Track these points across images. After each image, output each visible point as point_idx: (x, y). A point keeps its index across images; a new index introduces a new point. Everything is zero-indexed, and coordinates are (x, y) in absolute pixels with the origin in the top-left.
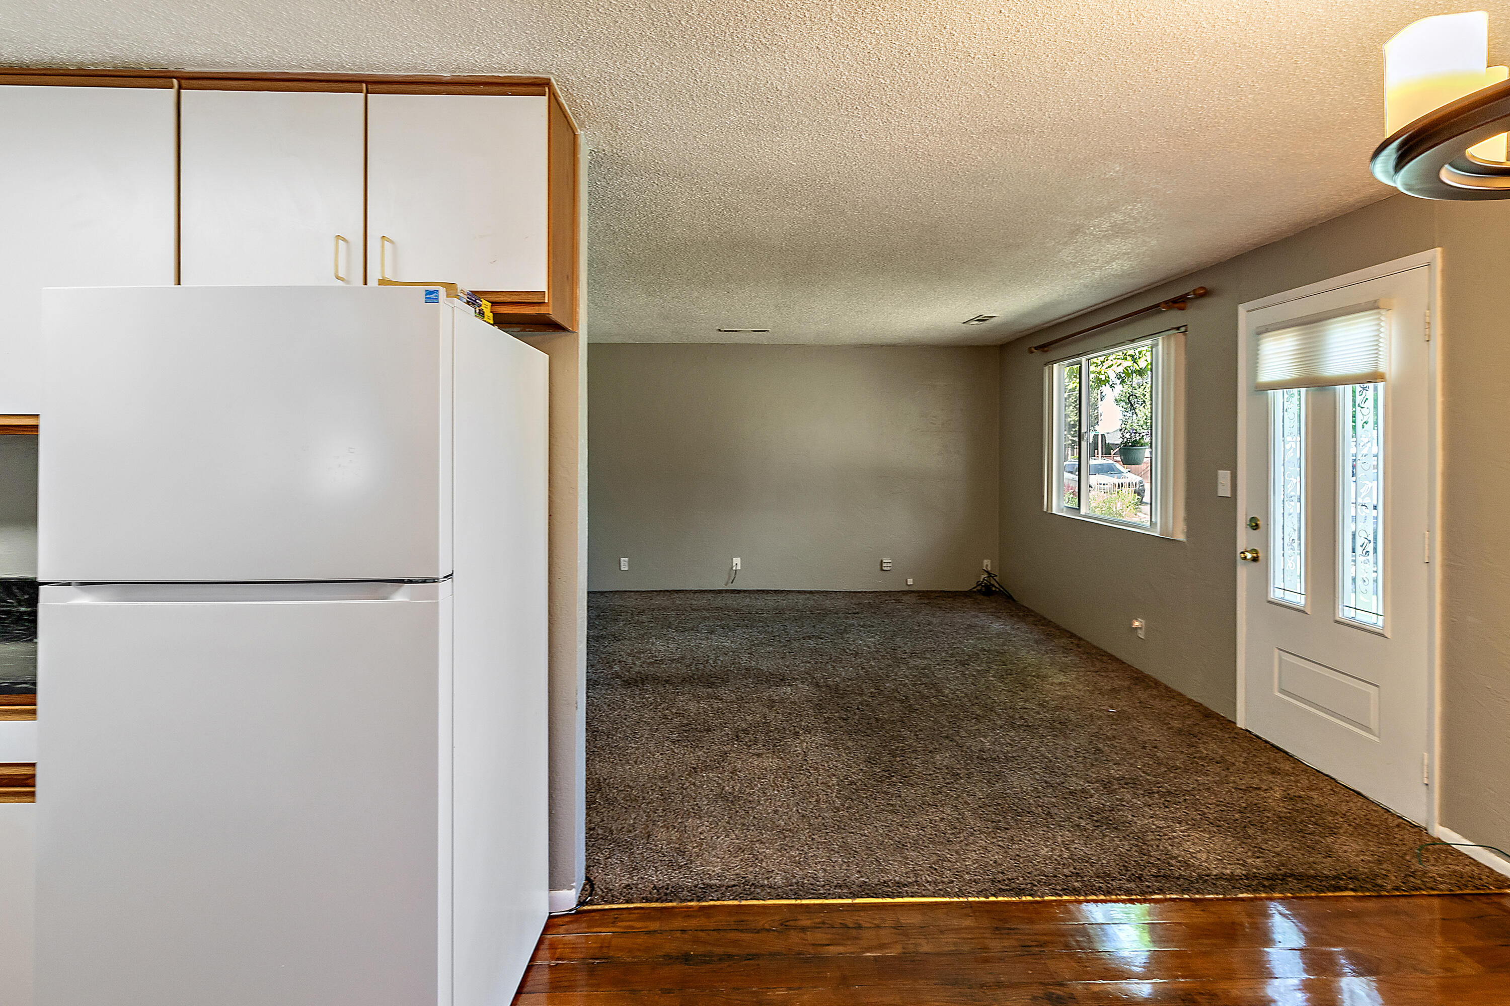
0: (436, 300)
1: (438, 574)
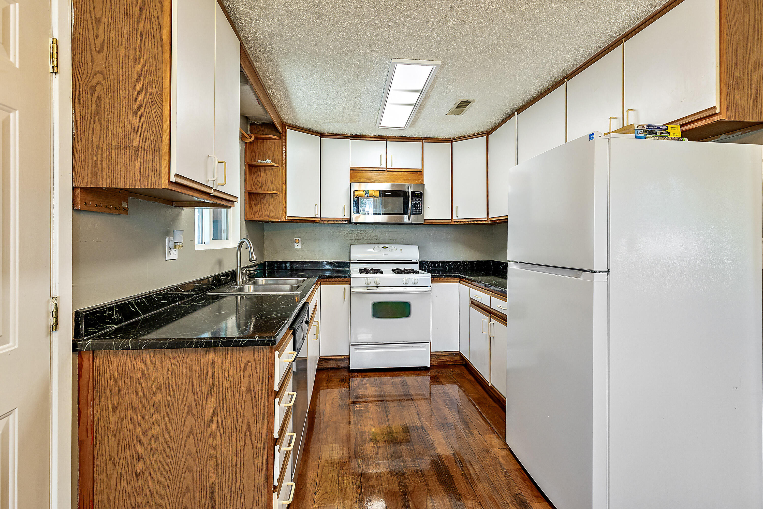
1: (595, 269)
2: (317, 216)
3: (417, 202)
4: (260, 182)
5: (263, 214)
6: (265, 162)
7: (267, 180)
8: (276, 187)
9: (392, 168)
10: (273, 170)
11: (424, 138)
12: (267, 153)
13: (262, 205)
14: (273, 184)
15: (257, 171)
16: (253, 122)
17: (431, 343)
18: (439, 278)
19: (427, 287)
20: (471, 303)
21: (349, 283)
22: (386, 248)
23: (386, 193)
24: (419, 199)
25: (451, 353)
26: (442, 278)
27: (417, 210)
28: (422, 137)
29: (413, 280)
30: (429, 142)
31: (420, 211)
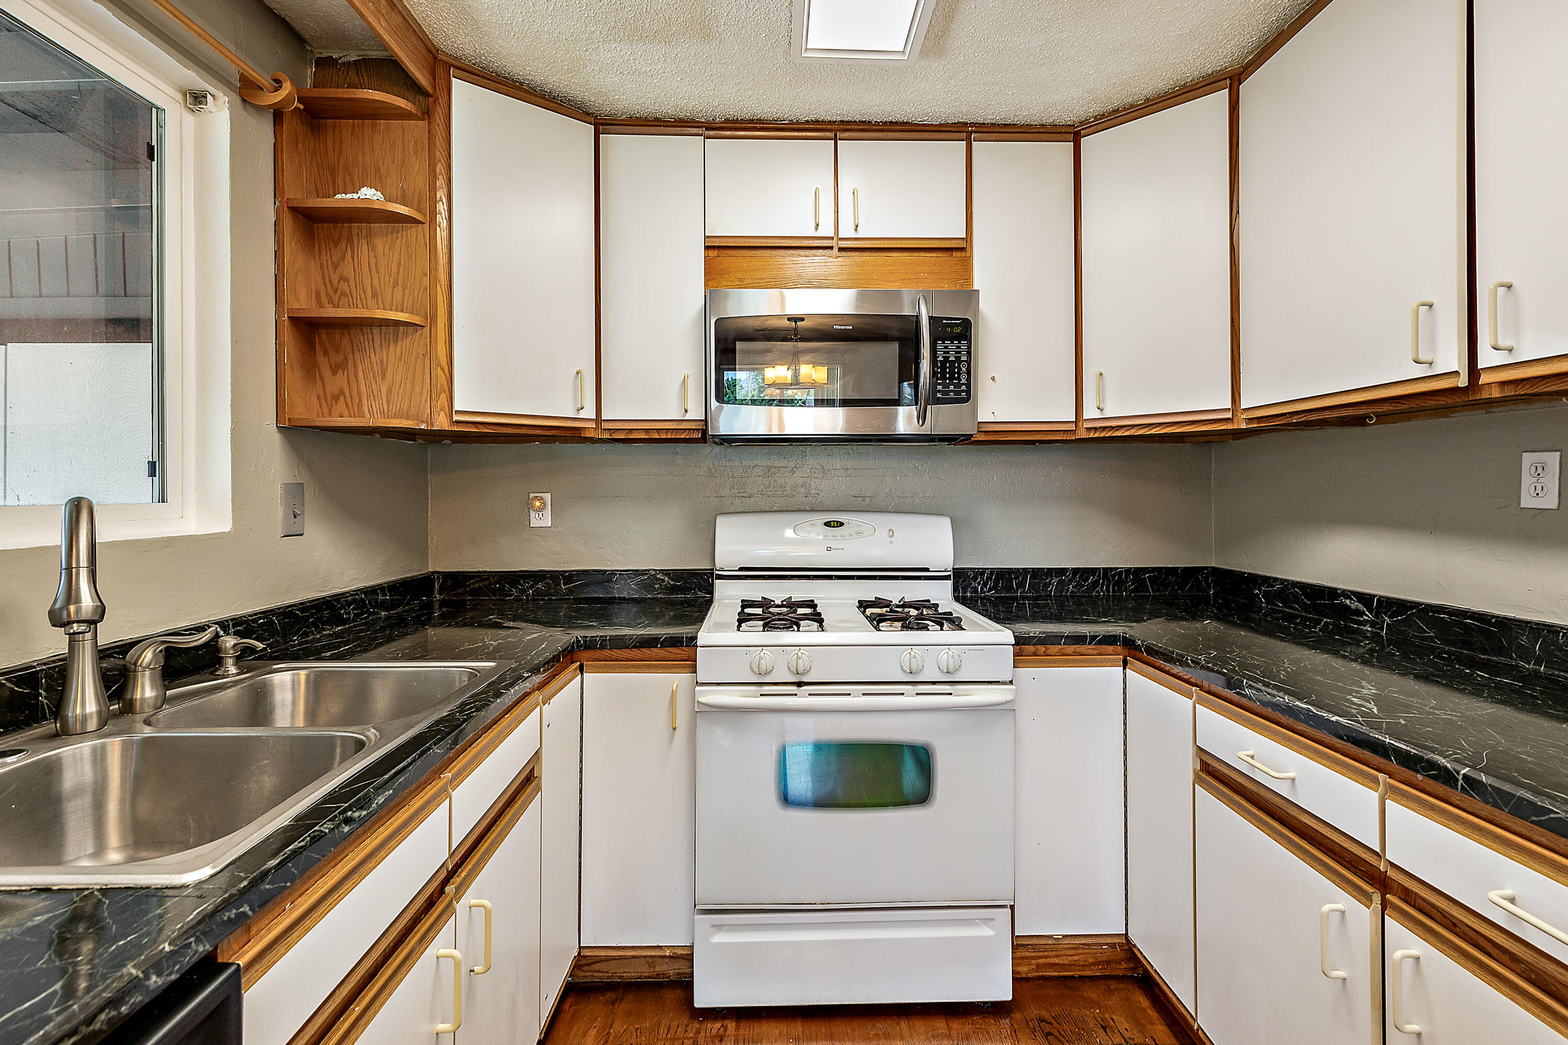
2: (582, 415)
3: (952, 358)
4: (352, 283)
5: (365, 402)
6: (355, 196)
7: (377, 272)
8: (411, 299)
9: (856, 239)
10: (400, 235)
11: (973, 124)
12: (377, 170)
13: (360, 369)
14: (399, 290)
15: (339, 240)
16: (324, 55)
17: (1012, 907)
18: (1042, 649)
19: (998, 682)
20: (1202, 770)
21: (689, 666)
22: (837, 527)
23: (834, 327)
24: (958, 347)
25: (1094, 941)
26: (1053, 649)
27: (952, 388)
28: (967, 124)
29: (944, 655)
30: (994, 139)
31: (963, 391)
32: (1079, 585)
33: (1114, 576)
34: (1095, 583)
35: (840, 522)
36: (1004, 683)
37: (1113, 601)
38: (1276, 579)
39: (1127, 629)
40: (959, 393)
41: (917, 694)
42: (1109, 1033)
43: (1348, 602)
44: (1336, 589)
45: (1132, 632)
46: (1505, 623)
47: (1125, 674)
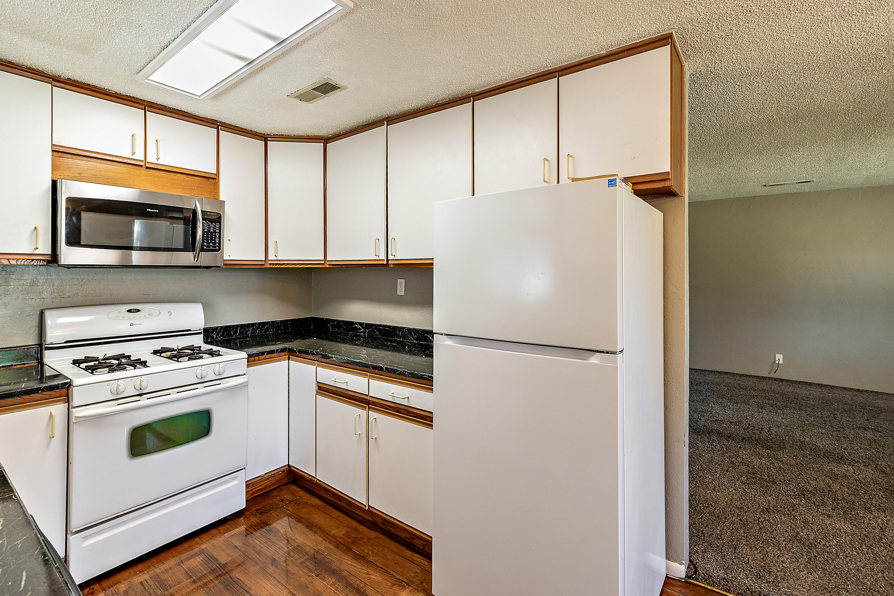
0: (615, 185)
1: (617, 350)
3: (212, 231)
9: (155, 164)
11: (220, 122)
17: (245, 468)
18: (257, 358)
19: (239, 375)
20: (318, 389)
21: (65, 399)
22: (136, 312)
23: (148, 210)
24: (215, 226)
25: (277, 471)
26: (262, 357)
27: (211, 244)
28: (217, 121)
29: (217, 368)
30: (230, 131)
31: (217, 246)
32: (261, 330)
33: (275, 324)
34: (268, 328)
35: (138, 309)
36: (242, 375)
37: (275, 335)
38: (335, 320)
39: (289, 345)
40: (215, 247)
41: (204, 387)
42: (284, 502)
43: (357, 326)
44: (353, 322)
45: (291, 346)
46: (395, 328)
47: (289, 362)
